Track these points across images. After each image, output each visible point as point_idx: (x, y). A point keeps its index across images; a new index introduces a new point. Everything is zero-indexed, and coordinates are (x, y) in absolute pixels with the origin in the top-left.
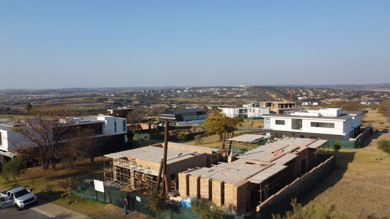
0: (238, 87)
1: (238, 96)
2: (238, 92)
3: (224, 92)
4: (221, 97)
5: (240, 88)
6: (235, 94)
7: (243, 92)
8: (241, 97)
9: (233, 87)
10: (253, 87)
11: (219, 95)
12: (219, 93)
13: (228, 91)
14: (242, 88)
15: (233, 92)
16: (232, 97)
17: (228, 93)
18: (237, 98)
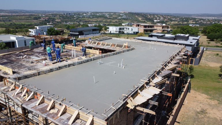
0: (119, 13)
1: (120, 18)
3: (112, 16)
5: (121, 13)
7: (122, 16)
9: (117, 13)
10: (129, 13)
11: (109, 17)
15: (116, 15)
16: (116, 18)
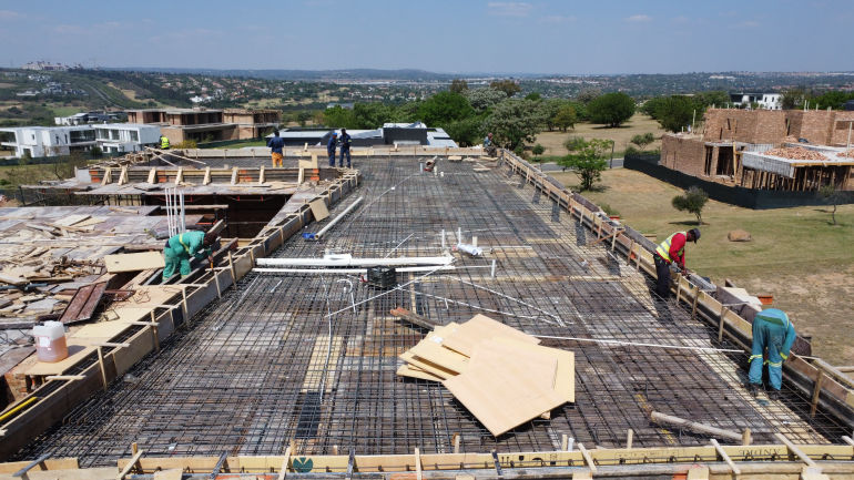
0: (21, 70)
1: (29, 93)
2: (26, 83)
5: (29, 72)
6: (16, 91)
7: (43, 84)
8: (36, 99)
9: (8, 70)
10: (70, 70)
14: (34, 72)
15: (7, 82)
16: (7, 95)
18: (26, 98)
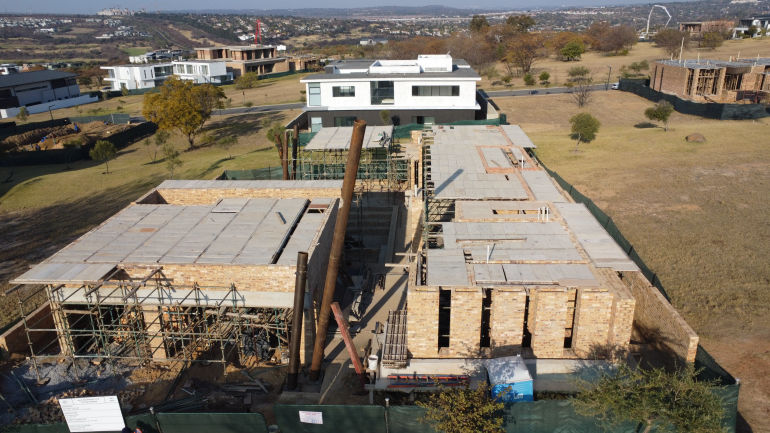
0: (98, 17)
1: (105, 36)
2: (102, 28)
3: (67, 29)
4: (63, 41)
5: (104, 17)
6: (97, 34)
7: (115, 27)
8: (112, 40)
9: (88, 17)
10: (136, 14)
11: (56, 37)
12: (52, 30)
13: (74, 24)
14: (109, 17)
15: (88, 27)
16: (89, 39)
17: (76, 30)
18: (104, 41)
